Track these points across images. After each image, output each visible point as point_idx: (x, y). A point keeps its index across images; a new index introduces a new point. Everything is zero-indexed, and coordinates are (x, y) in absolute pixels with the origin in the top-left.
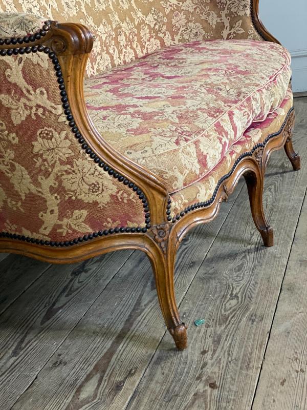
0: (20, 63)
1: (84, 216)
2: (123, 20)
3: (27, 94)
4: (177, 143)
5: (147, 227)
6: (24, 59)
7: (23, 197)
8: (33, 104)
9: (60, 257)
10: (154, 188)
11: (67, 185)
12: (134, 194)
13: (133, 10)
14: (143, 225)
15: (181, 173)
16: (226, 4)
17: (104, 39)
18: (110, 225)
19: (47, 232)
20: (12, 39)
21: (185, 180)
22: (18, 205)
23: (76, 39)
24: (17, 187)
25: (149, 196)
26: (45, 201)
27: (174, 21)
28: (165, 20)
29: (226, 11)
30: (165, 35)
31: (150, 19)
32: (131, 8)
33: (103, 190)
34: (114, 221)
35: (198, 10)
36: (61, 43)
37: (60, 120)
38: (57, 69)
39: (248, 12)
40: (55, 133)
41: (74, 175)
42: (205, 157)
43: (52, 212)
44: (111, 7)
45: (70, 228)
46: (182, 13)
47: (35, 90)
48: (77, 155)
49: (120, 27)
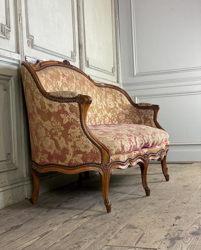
0: (69, 105)
1: (81, 157)
2: (98, 112)
3: (69, 115)
4: (115, 139)
5: (101, 164)
6: (70, 104)
7: (62, 149)
8: (71, 118)
9: (70, 172)
10: (105, 150)
11: (77, 145)
12: (98, 150)
13: (103, 110)
14: (100, 162)
15: (115, 149)
16: (143, 113)
17: (90, 117)
18: (89, 161)
19: (67, 162)
20: (68, 98)
21: (116, 151)
22: (59, 152)
23: (87, 100)
24: (60, 145)
25: (103, 152)
26: (69, 150)
27: (120, 117)
28: (116, 116)
29: (143, 116)
30: (116, 122)
31: (110, 115)
32: (102, 109)
33: (89, 148)
34: (91, 159)
35: (131, 114)
36: (82, 100)
37: (78, 123)
38: (80, 108)
39: (152, 117)
40: (76, 127)
41: (80, 142)
42: (124, 146)
43: (70, 154)
44: (94, 106)
45: (76, 161)
46: (124, 115)
47: (72, 113)
48: (82, 135)
49: (97, 115)
